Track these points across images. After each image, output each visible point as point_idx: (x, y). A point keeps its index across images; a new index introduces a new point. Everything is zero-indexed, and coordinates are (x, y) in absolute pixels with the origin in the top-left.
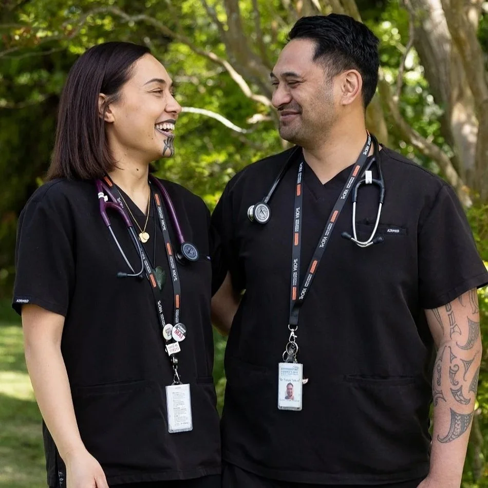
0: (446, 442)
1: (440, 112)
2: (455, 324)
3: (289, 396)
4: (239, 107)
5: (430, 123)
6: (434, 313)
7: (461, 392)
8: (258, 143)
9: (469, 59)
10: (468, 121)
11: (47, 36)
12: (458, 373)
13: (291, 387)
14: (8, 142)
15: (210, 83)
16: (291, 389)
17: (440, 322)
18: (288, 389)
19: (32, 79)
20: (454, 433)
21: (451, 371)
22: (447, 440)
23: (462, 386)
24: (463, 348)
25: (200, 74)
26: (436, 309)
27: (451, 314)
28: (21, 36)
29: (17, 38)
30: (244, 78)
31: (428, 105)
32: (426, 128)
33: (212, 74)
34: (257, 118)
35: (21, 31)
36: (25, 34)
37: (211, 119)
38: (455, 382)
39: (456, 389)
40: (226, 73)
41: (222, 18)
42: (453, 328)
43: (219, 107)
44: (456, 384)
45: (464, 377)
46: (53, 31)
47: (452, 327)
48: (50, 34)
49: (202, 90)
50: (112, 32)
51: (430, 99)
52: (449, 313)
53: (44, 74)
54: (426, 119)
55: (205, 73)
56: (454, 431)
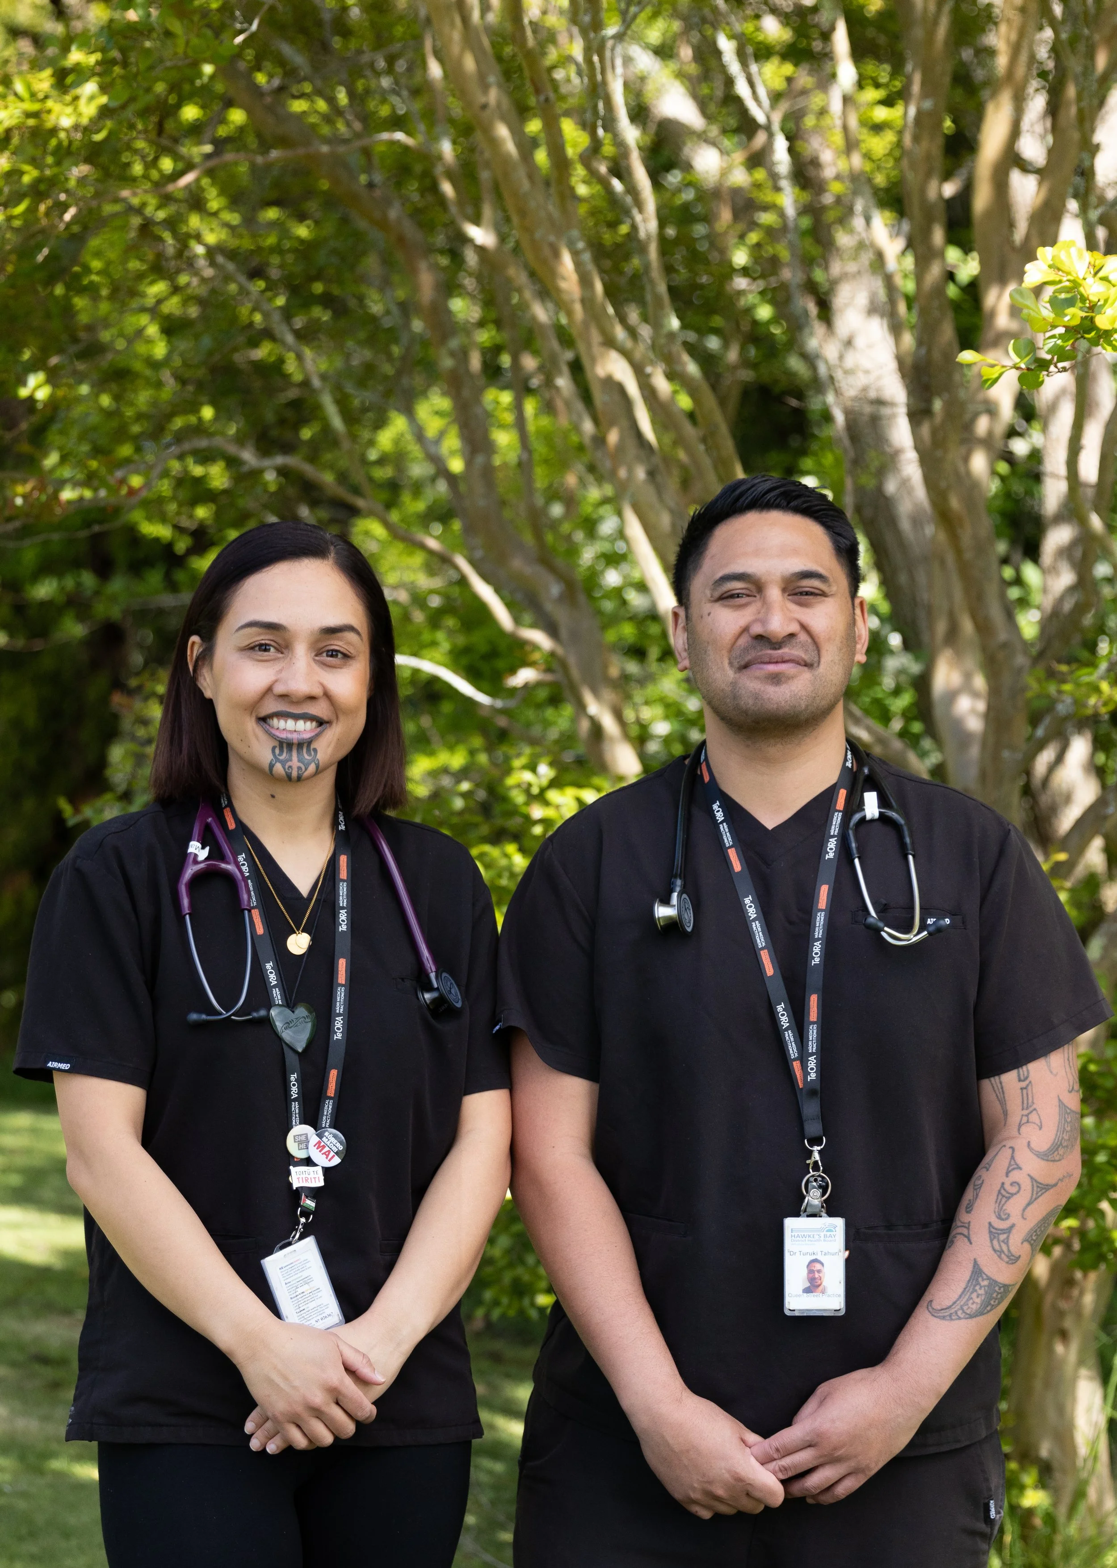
0: (944, 1318)
1: (915, 668)
2: (1031, 1109)
3: (813, 1285)
4: (493, 654)
5: (897, 692)
6: (992, 1084)
7: (1008, 1238)
8: (536, 730)
9: (968, 555)
10: (967, 687)
11: (81, 499)
12: (1015, 1196)
13: (818, 1266)
14: (16, 723)
15: (435, 602)
16: (819, 1271)
17: (1003, 1102)
18: (811, 1271)
19: (62, 589)
20: (965, 1308)
21: (1003, 1191)
22: (946, 1314)
23: (1013, 1226)
24: (1039, 1155)
25: (412, 583)
26: (997, 1078)
27: (1026, 1088)
28: (25, 497)
29: (19, 501)
30: (498, 591)
31: (891, 652)
32: (887, 702)
33: (437, 583)
34: (525, 676)
35: (28, 487)
36: (36, 494)
37: (434, 680)
38: (1002, 1214)
39: (1001, 1227)
40: (463, 581)
41: (456, 465)
42: (1027, 1116)
43: (451, 652)
44: (1004, 1217)
45: (1024, 1210)
46: (96, 490)
47: (1025, 1112)
48: (88, 494)
49: (419, 617)
50: (225, 492)
51: (895, 640)
52: (1024, 1084)
53: (88, 579)
54: (888, 682)
55: (424, 582)
56: (966, 1304)
